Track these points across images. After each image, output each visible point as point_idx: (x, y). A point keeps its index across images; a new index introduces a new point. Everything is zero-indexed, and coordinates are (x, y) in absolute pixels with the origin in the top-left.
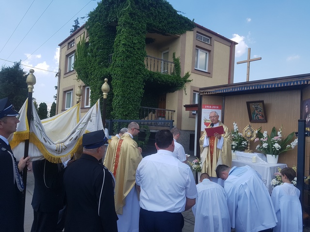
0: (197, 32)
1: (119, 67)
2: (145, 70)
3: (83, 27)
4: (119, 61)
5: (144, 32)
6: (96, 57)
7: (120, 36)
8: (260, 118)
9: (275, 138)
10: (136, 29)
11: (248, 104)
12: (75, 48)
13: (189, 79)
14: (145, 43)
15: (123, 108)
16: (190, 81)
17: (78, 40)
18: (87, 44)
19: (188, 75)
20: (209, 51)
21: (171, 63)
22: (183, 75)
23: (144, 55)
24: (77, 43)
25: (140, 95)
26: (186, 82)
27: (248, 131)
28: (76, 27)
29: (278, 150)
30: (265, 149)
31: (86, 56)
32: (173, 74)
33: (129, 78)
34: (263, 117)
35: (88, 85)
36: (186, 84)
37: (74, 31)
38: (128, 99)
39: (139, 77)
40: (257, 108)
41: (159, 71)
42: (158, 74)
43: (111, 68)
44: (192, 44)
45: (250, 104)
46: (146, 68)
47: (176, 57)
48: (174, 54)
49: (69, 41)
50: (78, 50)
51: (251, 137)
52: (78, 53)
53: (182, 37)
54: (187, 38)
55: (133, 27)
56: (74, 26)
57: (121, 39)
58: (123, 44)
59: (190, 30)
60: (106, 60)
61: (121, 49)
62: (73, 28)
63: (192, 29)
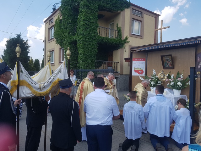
0: (133, 9)
1: (81, 35)
2: (98, 36)
3: (58, 10)
4: (81, 32)
5: (97, 11)
6: (67, 29)
7: (81, 14)
8: (170, 66)
9: (179, 79)
10: (91, 9)
11: (162, 57)
12: (54, 23)
13: (128, 40)
14: (97, 19)
15: (84, 62)
16: (128, 42)
17: (55, 18)
18: (61, 20)
19: (127, 38)
20: (141, 21)
21: (116, 30)
22: (123, 38)
23: (97, 26)
24: (55, 20)
25: (95, 53)
26: (125, 43)
27: (161, 75)
28: (54, 9)
29: (180, 86)
30: (172, 86)
31: (60, 28)
32: (117, 38)
33: (88, 42)
34: (171, 65)
35: (63, 48)
36: (125, 44)
37: (53, 12)
38: (88, 56)
39: (94, 41)
40: (167, 60)
41: (108, 36)
42: (107, 38)
43: (76, 36)
44: (129, 17)
45: (163, 57)
46: (99, 35)
47: (119, 27)
48: (117, 25)
49: (50, 19)
50: (56, 24)
51: (163, 78)
52: (56, 26)
53: (122, 13)
54: (126, 13)
55: (90, 8)
56: (53, 9)
57: (82, 16)
58: (83, 20)
59: (128, 8)
60: (73, 31)
61: (82, 23)
62: (53, 10)
63: (129, 7)
